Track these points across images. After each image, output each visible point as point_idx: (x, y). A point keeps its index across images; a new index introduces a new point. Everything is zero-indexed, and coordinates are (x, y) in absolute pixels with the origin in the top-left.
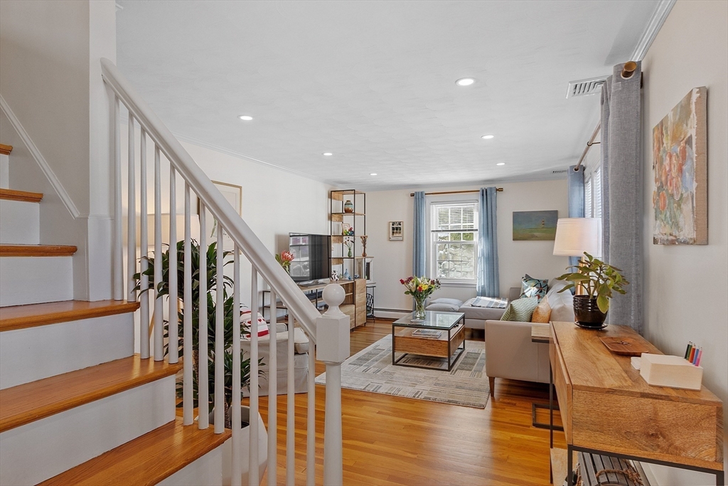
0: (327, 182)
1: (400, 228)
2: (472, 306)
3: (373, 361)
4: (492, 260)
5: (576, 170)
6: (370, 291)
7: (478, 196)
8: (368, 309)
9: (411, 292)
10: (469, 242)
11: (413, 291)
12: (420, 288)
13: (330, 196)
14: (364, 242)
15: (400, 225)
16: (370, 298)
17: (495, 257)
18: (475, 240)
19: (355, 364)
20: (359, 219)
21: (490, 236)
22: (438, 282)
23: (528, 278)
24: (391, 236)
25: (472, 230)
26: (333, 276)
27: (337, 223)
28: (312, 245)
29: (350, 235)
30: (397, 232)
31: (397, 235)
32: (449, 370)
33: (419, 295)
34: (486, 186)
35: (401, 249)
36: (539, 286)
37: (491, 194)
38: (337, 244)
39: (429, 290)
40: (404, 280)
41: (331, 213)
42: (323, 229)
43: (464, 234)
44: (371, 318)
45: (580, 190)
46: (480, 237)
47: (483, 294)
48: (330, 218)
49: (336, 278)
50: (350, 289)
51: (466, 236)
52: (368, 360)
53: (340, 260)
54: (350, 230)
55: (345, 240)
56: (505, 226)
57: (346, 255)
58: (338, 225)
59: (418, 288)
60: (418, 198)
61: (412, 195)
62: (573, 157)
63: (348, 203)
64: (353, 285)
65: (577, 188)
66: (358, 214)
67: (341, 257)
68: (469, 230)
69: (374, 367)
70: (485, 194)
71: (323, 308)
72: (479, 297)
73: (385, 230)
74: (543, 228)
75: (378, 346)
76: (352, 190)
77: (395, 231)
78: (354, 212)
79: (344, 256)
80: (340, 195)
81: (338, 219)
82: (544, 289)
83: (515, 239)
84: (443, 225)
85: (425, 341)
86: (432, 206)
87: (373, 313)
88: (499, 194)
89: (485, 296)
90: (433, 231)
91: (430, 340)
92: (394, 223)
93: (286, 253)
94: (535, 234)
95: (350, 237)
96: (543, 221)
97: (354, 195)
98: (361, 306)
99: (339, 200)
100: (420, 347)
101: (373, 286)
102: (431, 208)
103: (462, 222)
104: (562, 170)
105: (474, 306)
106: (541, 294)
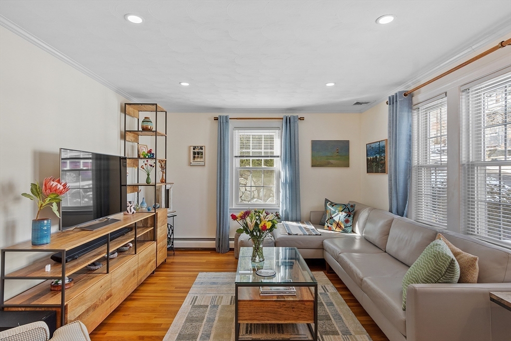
0: (119, 91)
1: (202, 153)
2: (289, 234)
4: (294, 185)
5: (405, 95)
7: (282, 124)
8: (168, 240)
9: (246, 230)
10: (271, 168)
11: (252, 229)
13: (124, 110)
14: (163, 167)
15: (202, 149)
16: (169, 228)
17: (297, 182)
18: (275, 166)
20: (161, 139)
21: (293, 163)
23: (332, 203)
24: (192, 161)
25: (275, 157)
27: (132, 143)
28: (97, 170)
29: (149, 158)
30: (198, 157)
31: (199, 160)
34: (289, 115)
35: (203, 174)
36: (347, 210)
37: (294, 122)
38: (132, 169)
41: (125, 131)
44: (171, 251)
45: (408, 116)
46: (282, 164)
48: (123, 136)
49: (133, 210)
50: (150, 222)
51: (266, 162)
53: (135, 187)
54: (150, 152)
55: (141, 164)
56: (305, 154)
57: (143, 181)
59: (260, 226)
60: (222, 122)
61: (216, 119)
63: (147, 120)
64: (154, 218)
65: (405, 114)
67: (136, 183)
70: (289, 122)
72: (284, 222)
73: (185, 155)
74: (337, 156)
75: (195, 299)
76: (153, 104)
77: (196, 155)
78: (156, 131)
79: (140, 183)
80: (135, 110)
81: (133, 139)
82: (352, 212)
83: (314, 165)
84: (244, 150)
85: (282, 303)
86: (234, 131)
87: (173, 244)
88: (300, 122)
89: (288, 221)
90: (235, 157)
91: (289, 301)
92: (195, 147)
93: (52, 182)
94: (331, 161)
95: (150, 161)
96: (338, 150)
97: (156, 111)
98: (163, 240)
99: (133, 117)
100: (275, 313)
101: (174, 214)
102: (234, 133)
103: (263, 148)
104: (364, 101)
105: (291, 235)
106: (350, 219)
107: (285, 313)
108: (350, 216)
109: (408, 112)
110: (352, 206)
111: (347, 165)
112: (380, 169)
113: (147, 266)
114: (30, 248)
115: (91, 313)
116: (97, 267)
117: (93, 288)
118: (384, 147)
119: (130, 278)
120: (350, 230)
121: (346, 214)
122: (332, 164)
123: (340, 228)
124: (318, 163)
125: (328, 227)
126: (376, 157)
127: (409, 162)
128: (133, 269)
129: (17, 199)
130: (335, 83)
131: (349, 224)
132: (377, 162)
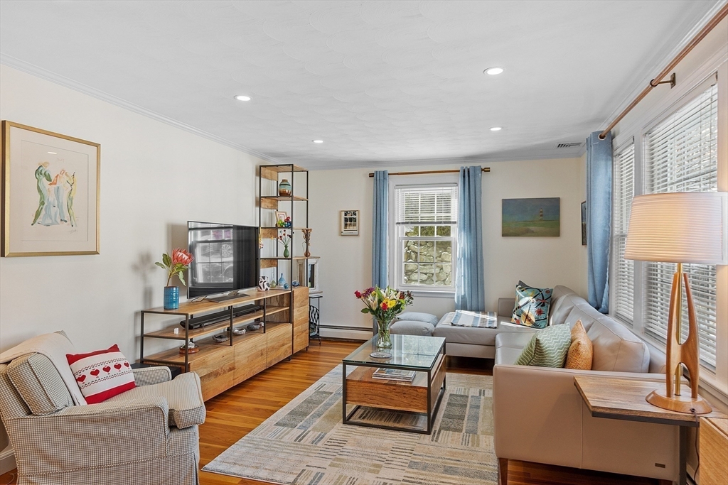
0: (253, 152)
1: (355, 219)
2: (453, 324)
3: (313, 416)
4: (475, 262)
5: (601, 137)
6: (314, 303)
7: (458, 178)
8: (312, 326)
9: (371, 310)
10: (445, 239)
11: (374, 309)
12: (385, 305)
13: (259, 173)
14: (307, 238)
15: (355, 214)
16: (314, 313)
17: (479, 257)
18: (452, 235)
19: (284, 425)
20: (300, 205)
21: (473, 231)
22: (409, 295)
23: (523, 287)
24: (343, 229)
25: (450, 223)
26: (261, 284)
27: (270, 210)
29: (286, 228)
30: (350, 225)
31: (351, 228)
32: (428, 433)
33: (382, 314)
34: (469, 165)
35: (356, 248)
36: (540, 297)
37: (475, 175)
38: (269, 240)
39: (398, 308)
40: (362, 292)
41: (260, 197)
42: (248, 218)
43: (438, 227)
44: (315, 339)
45: (607, 165)
46: (460, 232)
47: (464, 308)
48: (259, 203)
49: (266, 286)
50: (285, 301)
51: (441, 231)
52: (305, 414)
53: (273, 262)
54: (287, 220)
55: (279, 235)
56: (493, 218)
57: (281, 255)
58: (271, 214)
59: (381, 305)
60: (379, 179)
61: (371, 175)
62: (598, 120)
63: (284, 183)
64: (291, 296)
65: (602, 163)
66: (298, 199)
67: (274, 257)
68: (445, 223)
69: (314, 429)
70: (467, 175)
71: (244, 331)
72: (459, 311)
73: (335, 222)
74: (541, 220)
75: (322, 386)
76: (289, 165)
77: (349, 223)
78: (292, 196)
79: (279, 256)
80: (273, 172)
81: (270, 205)
82: (547, 301)
83: (505, 234)
84: (411, 215)
85: (392, 387)
86: (396, 190)
87: (318, 332)
88: (484, 175)
89: (467, 310)
90: (397, 223)
91: (400, 386)
92: (347, 212)
93: (179, 253)
94: (530, 228)
95: (287, 230)
96: (541, 212)
97: (292, 172)
98: (302, 324)
99: (272, 180)
100: (385, 397)
101: (320, 295)
102: (396, 193)
103: (436, 211)
104: (570, 143)
105: (455, 325)
106: (543, 309)
107: (396, 398)
108: (543, 305)
109: (606, 160)
110: (548, 292)
111: (557, 234)
113: (279, 349)
114: (163, 311)
115: (212, 379)
116: (222, 340)
117: (215, 357)
119: (257, 356)
120: (543, 324)
121: (538, 302)
122: (533, 232)
123: (529, 321)
124: (511, 231)
125: (515, 319)
127: (608, 230)
128: (260, 348)
129: (153, 268)
130: (502, 128)
131: (543, 316)
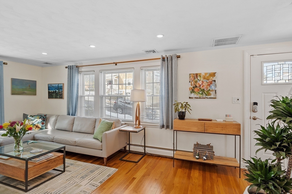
4: (0, 107)
5: (77, 67)
17: (2, 104)
32: (64, 172)
65: (77, 75)
74: (29, 89)
82: (45, 119)
83: (13, 94)
88: (4, 66)
91: (53, 159)
94: (25, 91)
96: (30, 85)
104: (50, 63)
106: (44, 122)
107: (51, 165)
108: (44, 121)
110: (45, 116)
111: (35, 94)
112: (58, 97)
118: (62, 87)
120: (44, 128)
121: (42, 120)
122: (26, 93)
123: (38, 128)
124: (16, 92)
126: (56, 91)
127: (77, 94)
131: (44, 125)
132: (56, 93)
